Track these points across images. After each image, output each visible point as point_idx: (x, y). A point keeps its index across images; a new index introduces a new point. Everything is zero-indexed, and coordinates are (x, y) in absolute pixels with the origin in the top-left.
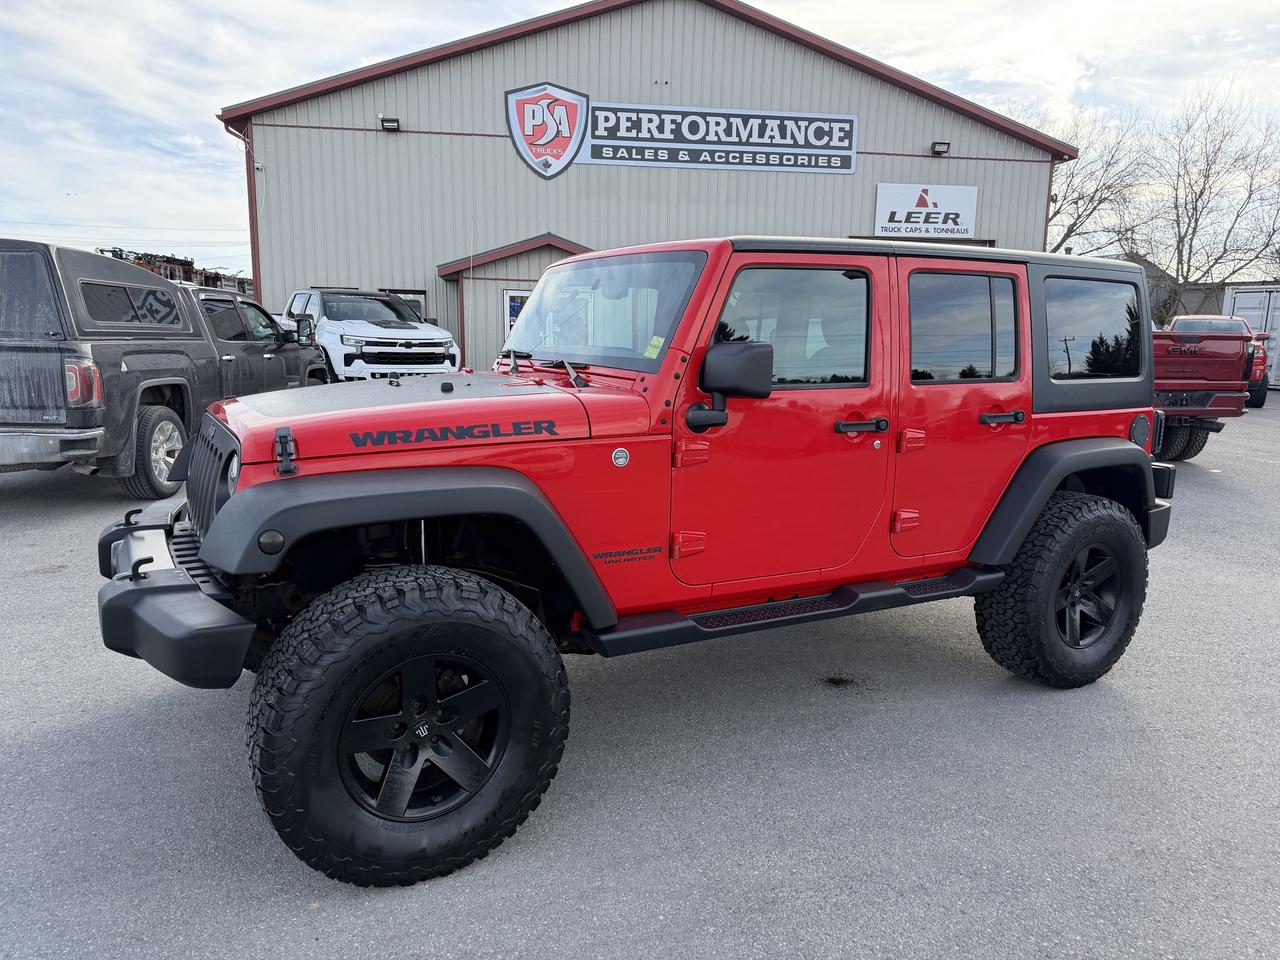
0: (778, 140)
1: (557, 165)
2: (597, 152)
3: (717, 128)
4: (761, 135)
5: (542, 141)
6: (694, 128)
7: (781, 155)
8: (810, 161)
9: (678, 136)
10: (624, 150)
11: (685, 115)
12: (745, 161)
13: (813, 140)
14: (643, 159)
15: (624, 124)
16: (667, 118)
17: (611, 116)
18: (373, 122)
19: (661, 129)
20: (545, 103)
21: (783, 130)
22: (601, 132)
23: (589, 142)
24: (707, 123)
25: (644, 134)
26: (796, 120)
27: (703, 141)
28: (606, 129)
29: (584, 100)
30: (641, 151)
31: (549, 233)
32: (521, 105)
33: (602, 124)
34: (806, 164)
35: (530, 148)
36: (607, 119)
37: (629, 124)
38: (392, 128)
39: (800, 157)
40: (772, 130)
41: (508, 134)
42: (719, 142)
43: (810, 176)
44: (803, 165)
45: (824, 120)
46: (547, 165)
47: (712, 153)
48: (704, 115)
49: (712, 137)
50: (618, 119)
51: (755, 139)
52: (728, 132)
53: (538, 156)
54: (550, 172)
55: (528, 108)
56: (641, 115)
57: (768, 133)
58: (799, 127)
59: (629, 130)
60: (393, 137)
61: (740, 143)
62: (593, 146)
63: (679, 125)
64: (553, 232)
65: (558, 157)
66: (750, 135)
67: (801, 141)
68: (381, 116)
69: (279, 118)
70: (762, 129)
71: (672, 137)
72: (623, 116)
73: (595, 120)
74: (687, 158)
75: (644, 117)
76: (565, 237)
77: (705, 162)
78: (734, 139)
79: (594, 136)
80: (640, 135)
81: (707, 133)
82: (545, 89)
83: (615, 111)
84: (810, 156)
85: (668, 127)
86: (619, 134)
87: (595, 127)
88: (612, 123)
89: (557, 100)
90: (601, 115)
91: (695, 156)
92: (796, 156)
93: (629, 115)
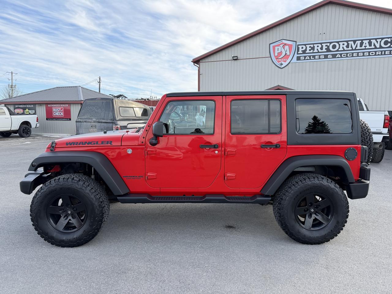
0: (368, 47)
1: (285, 64)
2: (298, 59)
3: (343, 46)
4: (361, 46)
5: (280, 57)
6: (334, 47)
7: (369, 52)
8: (382, 53)
9: (328, 50)
10: (308, 57)
11: (331, 43)
12: (354, 56)
13: (383, 45)
14: (315, 59)
15: (308, 49)
16: (324, 45)
17: (304, 47)
18: (231, 58)
19: (322, 48)
20: (282, 46)
21: (370, 44)
22: (300, 52)
23: (296, 55)
24: (339, 45)
25: (316, 51)
26: (376, 39)
27: (338, 51)
28: (302, 51)
29: (295, 43)
30: (314, 56)
31: (278, 85)
32: (274, 47)
33: (301, 50)
34: (380, 54)
35: (276, 60)
36: (302, 48)
37: (310, 48)
38: (236, 59)
39: (377, 52)
40: (366, 44)
41: (270, 56)
42: (344, 50)
43: (382, 58)
44: (379, 55)
45: (388, 38)
46: (282, 64)
47: (341, 54)
48: (338, 42)
49: (341, 49)
50: (306, 47)
51: (358, 48)
52: (348, 47)
53: (279, 62)
54: (283, 66)
55: (276, 48)
56: (314, 45)
57: (364, 45)
58: (377, 42)
59: (310, 50)
60: (236, 61)
61: (352, 50)
62: (297, 57)
63: (328, 47)
64: (280, 85)
65: (285, 61)
66: (356, 46)
67: (378, 46)
68: (233, 56)
69: (206, 60)
70: (361, 45)
71: (326, 51)
72: (308, 46)
73: (298, 48)
74: (331, 57)
75: (316, 46)
76: (283, 86)
77: (338, 57)
78: (350, 48)
79: (298, 54)
80: (314, 52)
81: (339, 48)
82: (282, 41)
83: (305, 45)
84: (382, 51)
85: (324, 47)
86: (306, 52)
87: (298, 51)
88: (304, 49)
89: (286, 44)
90: (300, 47)
91: (334, 56)
92: (376, 52)
93: (310, 45)
